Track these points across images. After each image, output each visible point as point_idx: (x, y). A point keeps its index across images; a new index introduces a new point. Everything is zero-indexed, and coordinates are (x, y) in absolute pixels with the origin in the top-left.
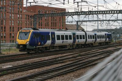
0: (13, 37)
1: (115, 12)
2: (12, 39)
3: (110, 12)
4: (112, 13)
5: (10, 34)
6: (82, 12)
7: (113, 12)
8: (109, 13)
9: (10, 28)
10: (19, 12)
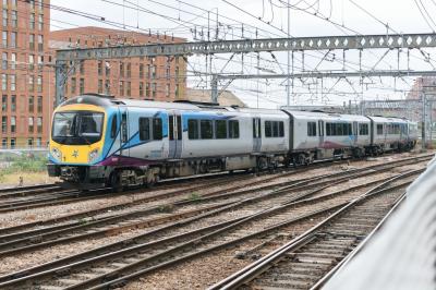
0: (13, 128)
1: (337, 42)
2: (9, 135)
3: (320, 43)
4: (324, 47)
5: (4, 118)
6: (221, 42)
7: (328, 43)
8: (315, 48)
9: (4, 98)
10: (32, 46)
